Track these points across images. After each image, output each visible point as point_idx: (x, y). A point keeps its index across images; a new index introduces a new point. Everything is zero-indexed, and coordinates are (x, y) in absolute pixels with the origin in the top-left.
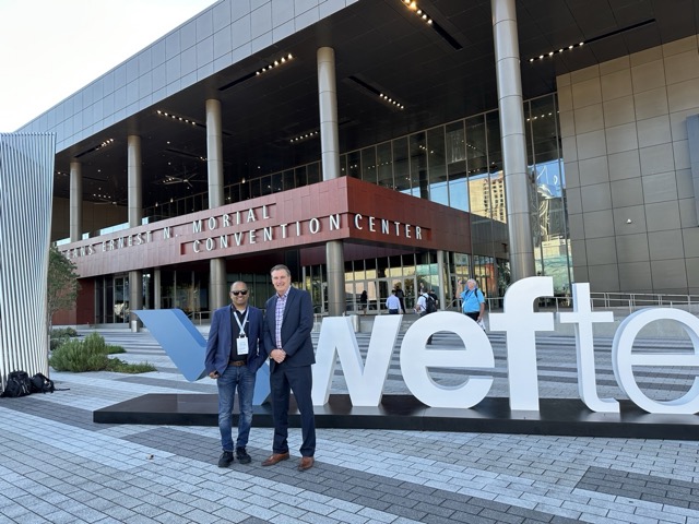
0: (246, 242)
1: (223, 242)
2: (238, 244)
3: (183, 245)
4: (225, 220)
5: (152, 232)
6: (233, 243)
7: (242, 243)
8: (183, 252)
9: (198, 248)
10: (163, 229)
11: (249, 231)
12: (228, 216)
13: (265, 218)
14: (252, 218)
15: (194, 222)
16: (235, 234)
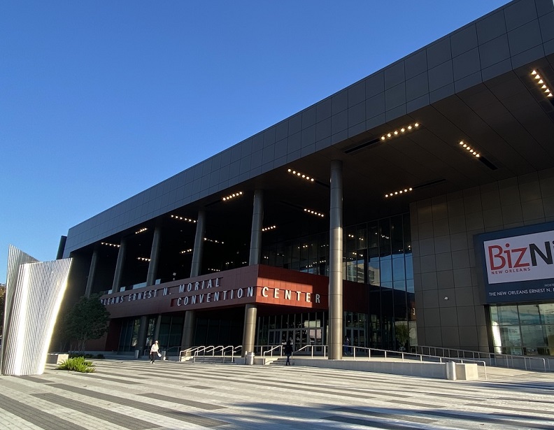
0: (205, 301)
1: (194, 300)
2: (201, 302)
3: (173, 300)
4: (197, 286)
5: (158, 290)
6: (198, 301)
8: (172, 305)
9: (180, 303)
10: (164, 289)
11: (207, 294)
12: (198, 283)
13: (217, 286)
14: (210, 286)
15: (181, 286)
16: (200, 295)
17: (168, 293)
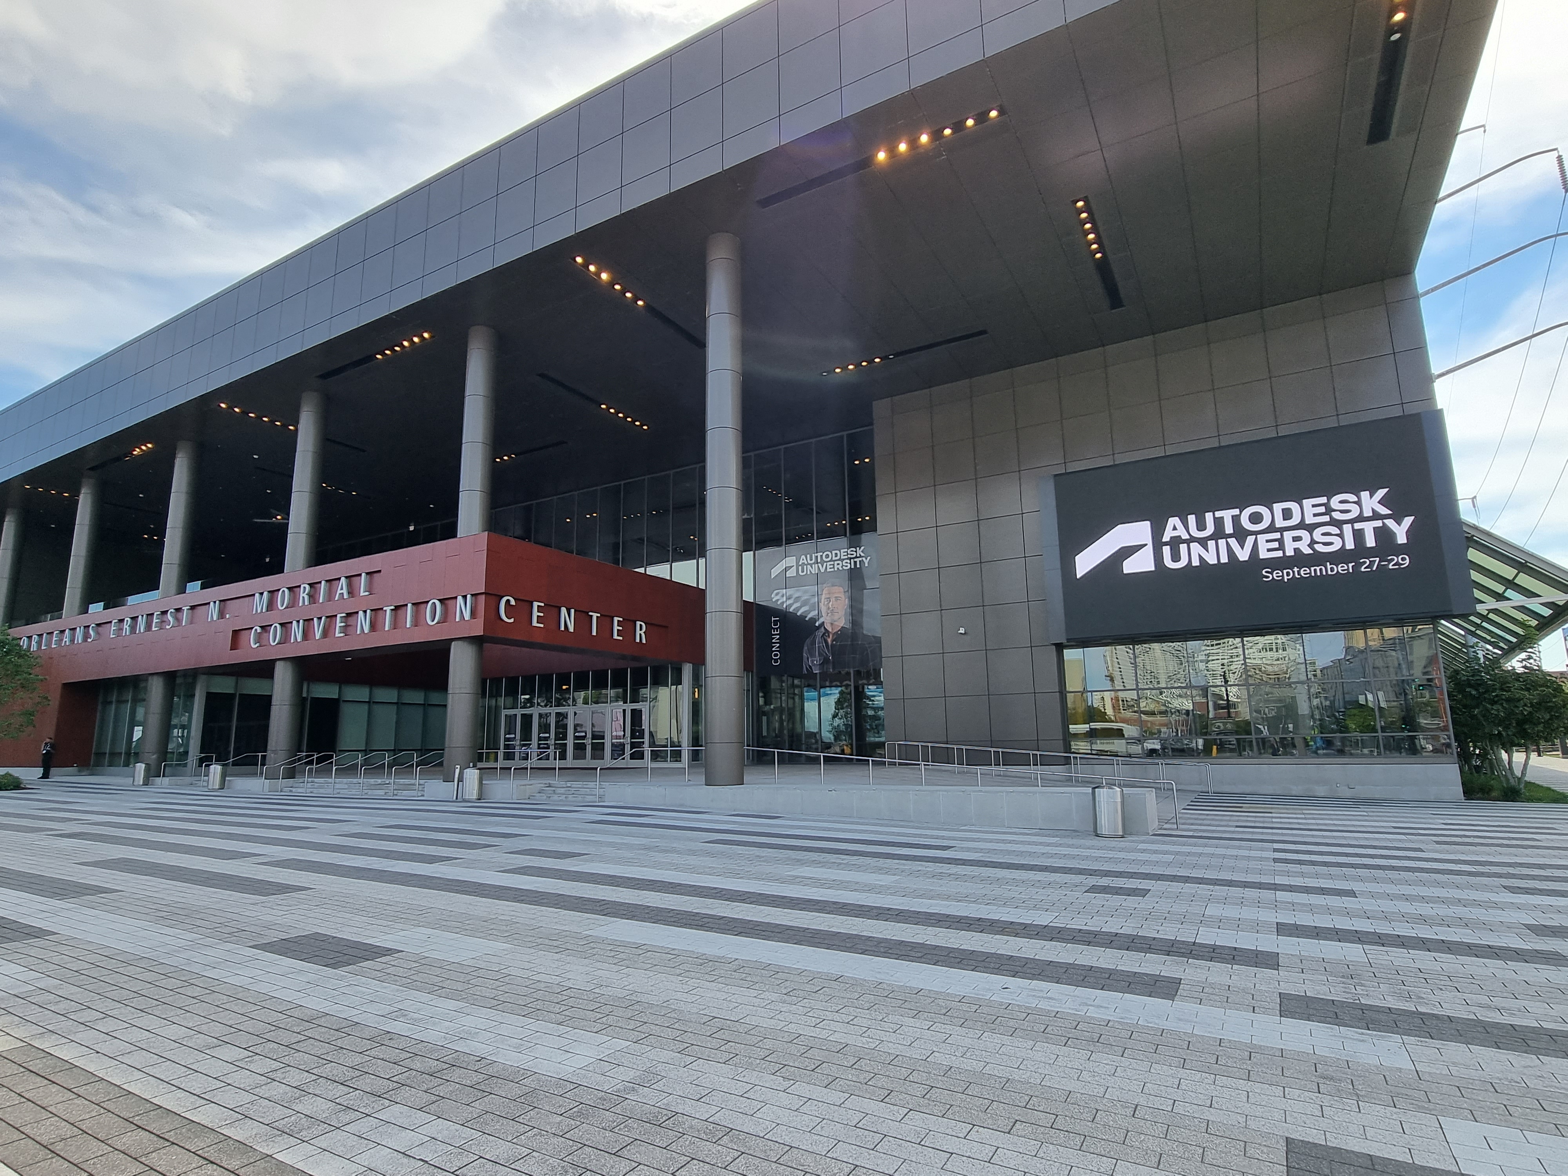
1: (297, 631)
3: (236, 633)
4: (303, 595)
5: (193, 608)
7: (324, 635)
8: (234, 646)
10: (209, 603)
11: (336, 616)
12: (307, 587)
13: (362, 594)
14: (343, 593)
15: (257, 595)
16: (315, 619)
17: (221, 615)
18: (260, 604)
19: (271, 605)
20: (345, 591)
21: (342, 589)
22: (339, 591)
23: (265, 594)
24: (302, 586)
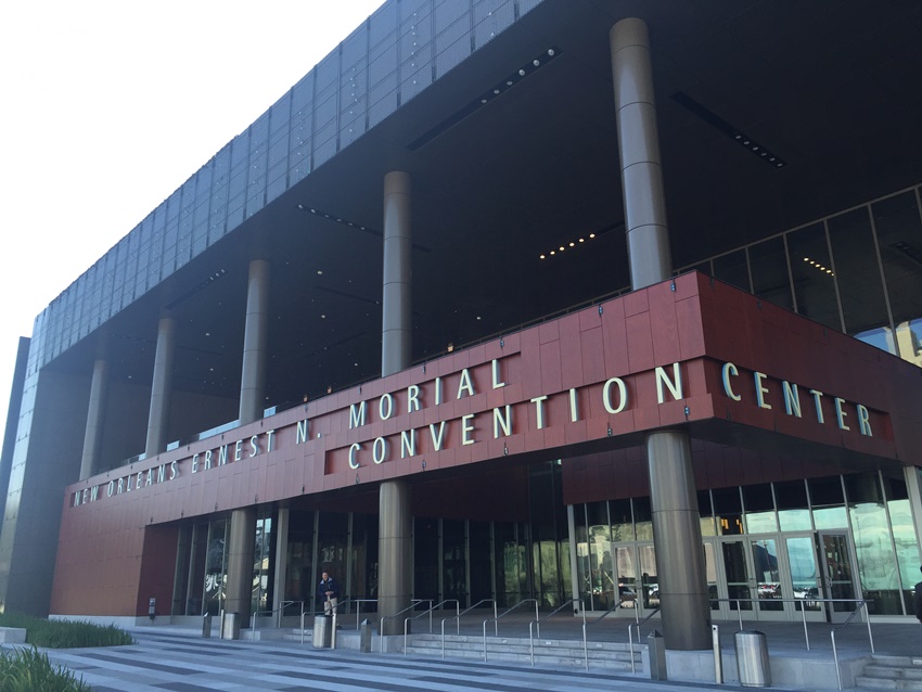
0: (453, 443)
1: (407, 445)
2: (437, 447)
3: (329, 454)
4: (412, 399)
6: (425, 446)
7: (444, 445)
8: (328, 470)
9: (357, 459)
10: (296, 424)
11: (461, 418)
12: (416, 388)
13: (495, 386)
14: (467, 389)
15: (352, 407)
16: (432, 426)
17: (310, 435)
18: (355, 418)
19: (369, 417)
20: (469, 386)
21: (465, 384)
22: (461, 388)
23: (363, 404)
24: (410, 389)
